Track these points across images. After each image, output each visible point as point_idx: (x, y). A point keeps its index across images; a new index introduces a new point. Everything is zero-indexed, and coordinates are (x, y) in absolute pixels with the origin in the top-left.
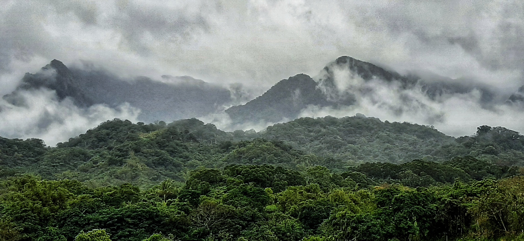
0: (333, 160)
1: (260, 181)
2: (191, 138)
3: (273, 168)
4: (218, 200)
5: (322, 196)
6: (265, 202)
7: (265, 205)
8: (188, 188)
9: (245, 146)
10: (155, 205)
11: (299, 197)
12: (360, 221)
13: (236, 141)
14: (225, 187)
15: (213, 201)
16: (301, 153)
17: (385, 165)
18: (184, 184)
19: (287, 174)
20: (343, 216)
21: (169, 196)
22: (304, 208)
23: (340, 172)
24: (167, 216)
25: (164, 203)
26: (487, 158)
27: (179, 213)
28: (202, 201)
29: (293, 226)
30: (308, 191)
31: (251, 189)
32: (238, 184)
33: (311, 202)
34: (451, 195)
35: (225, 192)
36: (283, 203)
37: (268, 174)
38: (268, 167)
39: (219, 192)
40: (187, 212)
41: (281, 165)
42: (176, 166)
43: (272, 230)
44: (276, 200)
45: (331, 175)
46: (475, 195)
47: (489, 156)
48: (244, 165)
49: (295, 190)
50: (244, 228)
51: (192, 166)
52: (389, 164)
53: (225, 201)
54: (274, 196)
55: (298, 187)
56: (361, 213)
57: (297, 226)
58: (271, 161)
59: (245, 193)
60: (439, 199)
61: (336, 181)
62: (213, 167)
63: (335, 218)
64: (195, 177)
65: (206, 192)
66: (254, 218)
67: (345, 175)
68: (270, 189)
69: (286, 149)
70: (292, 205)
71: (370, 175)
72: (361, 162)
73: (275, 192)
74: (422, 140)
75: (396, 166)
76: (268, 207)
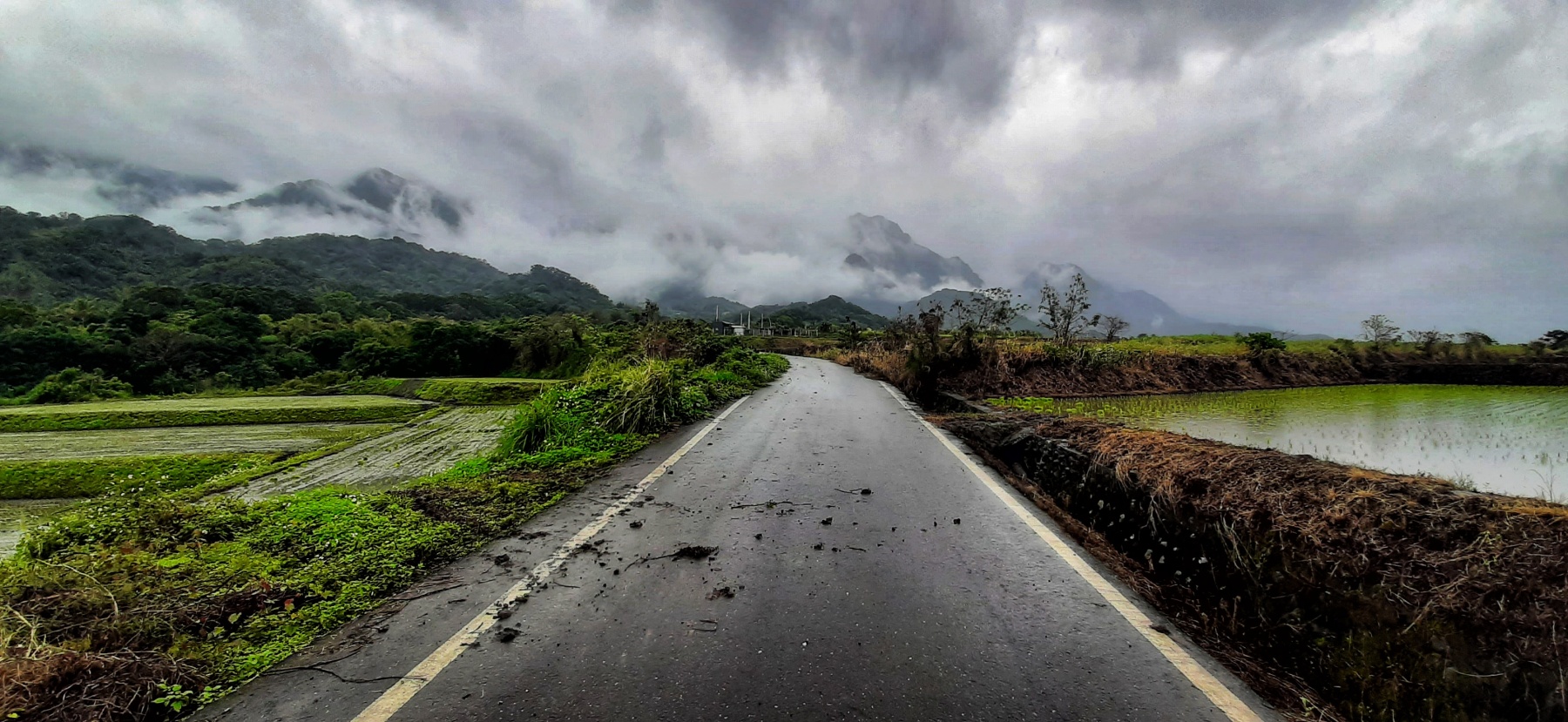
0: (361, 287)
1: (251, 307)
2: (130, 242)
3: (272, 291)
4: (182, 328)
5: (343, 326)
6: (259, 332)
7: (259, 335)
8: (127, 310)
9: (226, 260)
10: (67, 331)
11: (311, 326)
12: (391, 353)
13: (211, 253)
14: (193, 312)
15: (172, 328)
16: (315, 276)
17: (428, 297)
18: (118, 305)
19: (293, 299)
20: (371, 349)
21: (92, 319)
22: (319, 340)
23: (370, 302)
24: (89, 346)
25: (84, 330)
26: (539, 297)
27: (110, 342)
28: (151, 328)
29: (302, 360)
30: (325, 320)
31: (236, 315)
32: (215, 308)
33: (328, 333)
34: (496, 330)
35: (193, 318)
36: (288, 334)
37: (264, 298)
38: (265, 289)
39: (182, 316)
40: (126, 341)
41: (284, 288)
42: (102, 279)
43: (270, 365)
44: (277, 330)
45: (358, 303)
46: (519, 330)
47: (541, 294)
48: (226, 285)
49: (305, 319)
50: (225, 362)
51: (131, 281)
52: (433, 296)
53: (194, 329)
54: (273, 325)
55: (310, 316)
56: (393, 345)
57: (309, 360)
58: (268, 282)
59: (228, 319)
60: (484, 333)
61: (364, 311)
62: (171, 284)
63: (360, 351)
64: (138, 296)
65: (160, 316)
66: (243, 351)
67: (376, 305)
68: (267, 316)
69: (295, 270)
70: (301, 335)
71: (409, 307)
72: (400, 291)
73: (275, 320)
74: (472, 274)
75: (440, 299)
76: (265, 338)
